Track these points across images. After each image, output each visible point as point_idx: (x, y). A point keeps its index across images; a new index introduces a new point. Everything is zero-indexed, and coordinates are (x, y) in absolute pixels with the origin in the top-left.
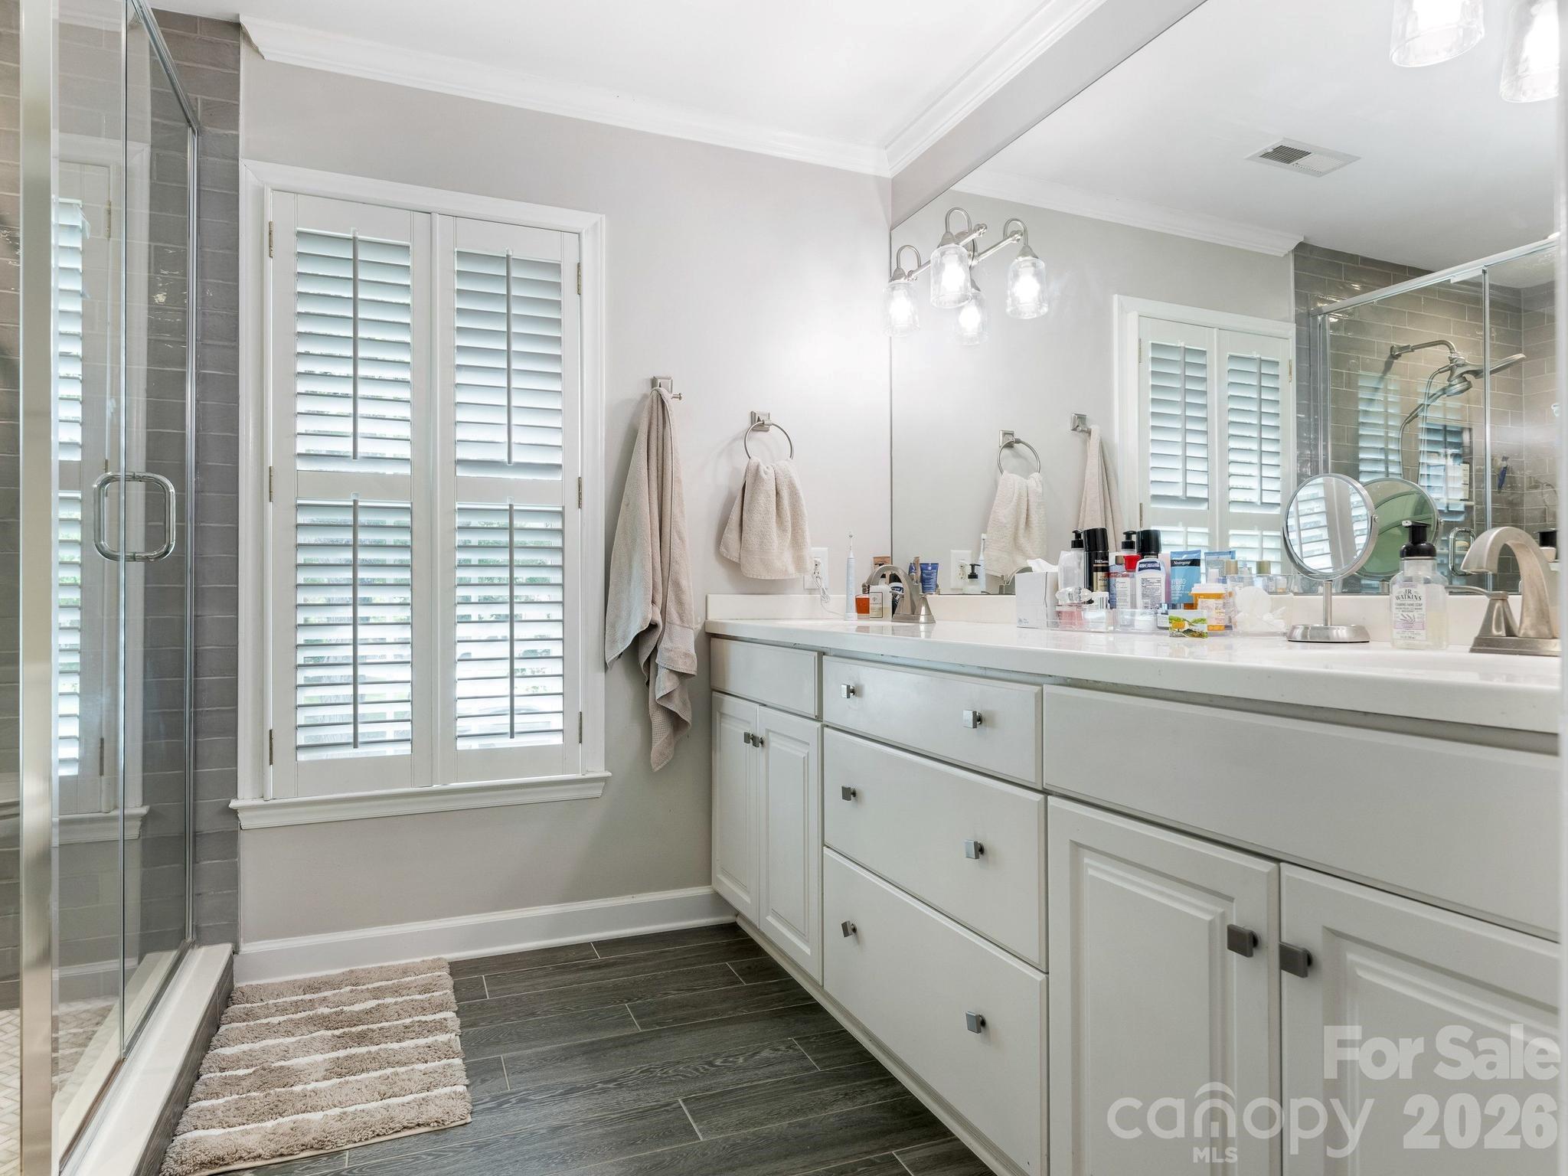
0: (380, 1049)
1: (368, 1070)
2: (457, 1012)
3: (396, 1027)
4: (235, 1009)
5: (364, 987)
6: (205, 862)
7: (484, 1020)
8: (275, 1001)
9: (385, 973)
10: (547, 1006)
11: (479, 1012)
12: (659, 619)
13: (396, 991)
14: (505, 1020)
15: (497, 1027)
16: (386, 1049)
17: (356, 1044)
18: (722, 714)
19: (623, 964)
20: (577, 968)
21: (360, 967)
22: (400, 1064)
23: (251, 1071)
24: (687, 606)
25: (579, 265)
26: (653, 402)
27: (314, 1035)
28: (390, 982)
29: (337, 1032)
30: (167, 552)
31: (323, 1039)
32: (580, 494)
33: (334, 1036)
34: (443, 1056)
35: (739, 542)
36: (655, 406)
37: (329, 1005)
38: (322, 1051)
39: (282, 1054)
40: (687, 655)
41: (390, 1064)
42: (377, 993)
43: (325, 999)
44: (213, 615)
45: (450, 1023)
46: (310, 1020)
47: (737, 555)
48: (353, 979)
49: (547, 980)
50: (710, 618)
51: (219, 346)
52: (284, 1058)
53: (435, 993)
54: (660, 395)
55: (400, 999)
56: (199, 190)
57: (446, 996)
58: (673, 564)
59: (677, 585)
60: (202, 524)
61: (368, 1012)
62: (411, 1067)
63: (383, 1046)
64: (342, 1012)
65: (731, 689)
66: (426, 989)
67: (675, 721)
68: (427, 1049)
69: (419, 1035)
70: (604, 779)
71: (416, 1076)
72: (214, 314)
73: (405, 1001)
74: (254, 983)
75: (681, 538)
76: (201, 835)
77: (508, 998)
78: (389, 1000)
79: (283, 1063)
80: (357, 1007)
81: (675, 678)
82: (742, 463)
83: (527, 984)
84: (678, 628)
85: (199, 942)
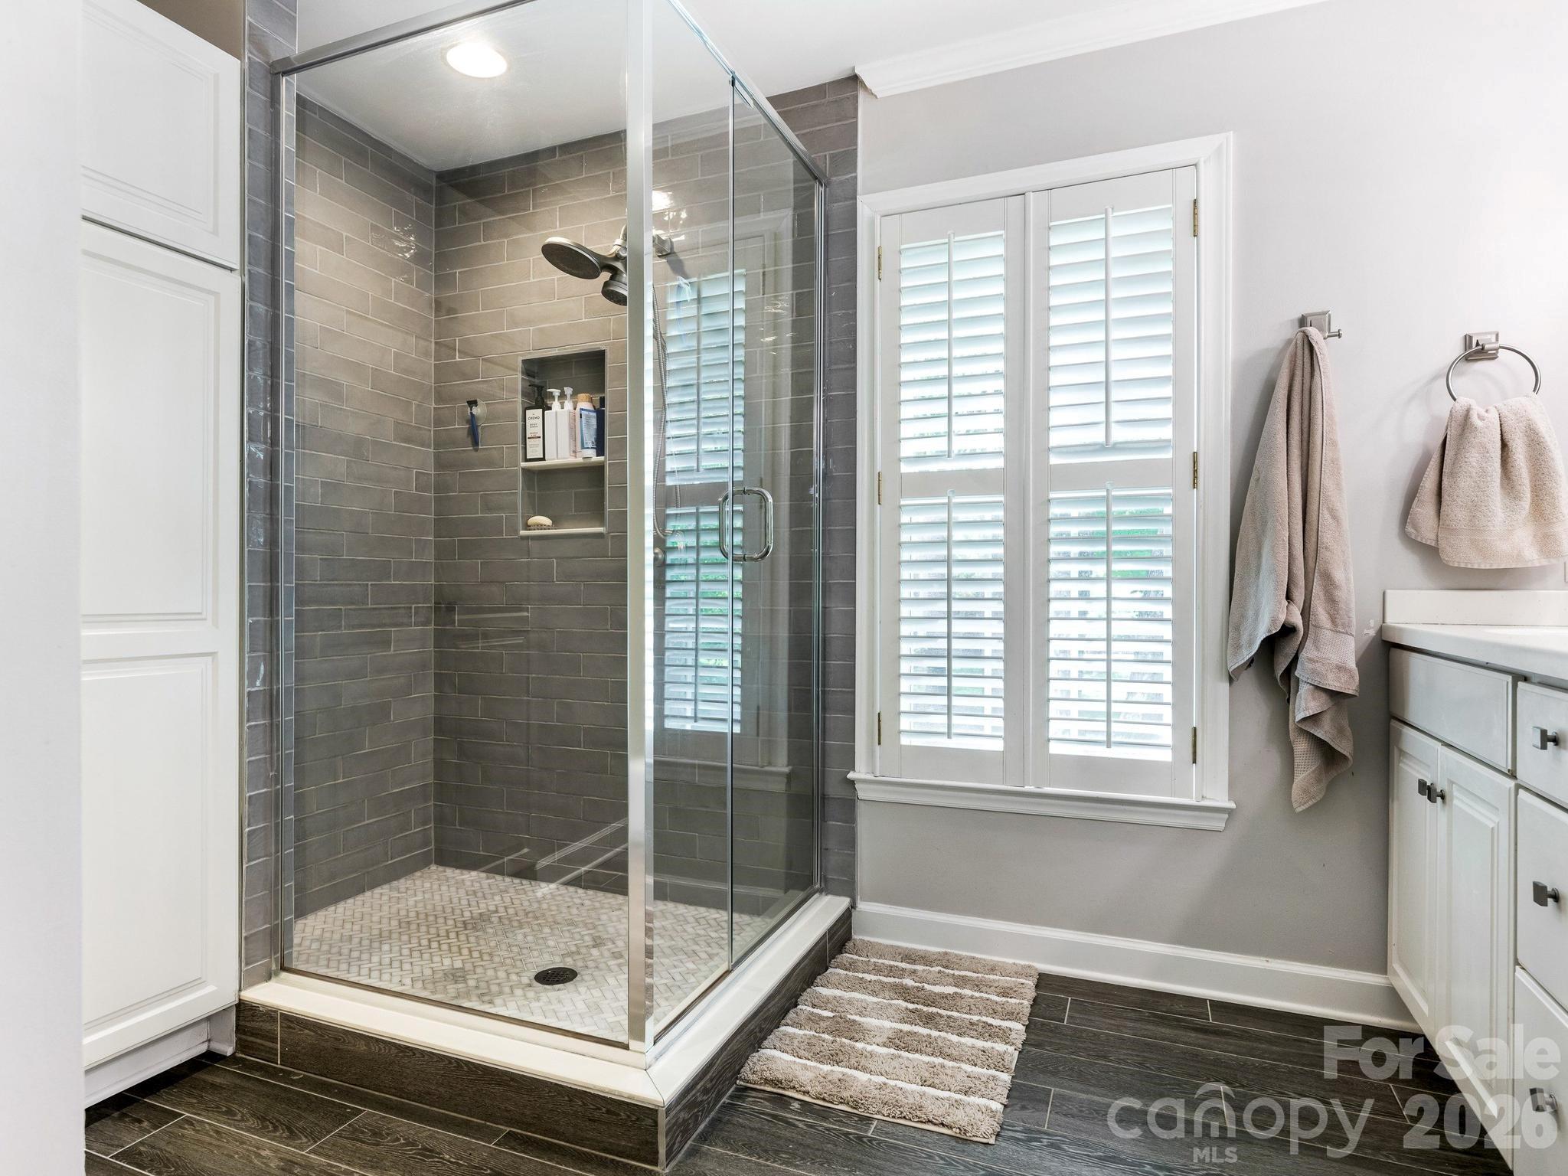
0: (940, 1036)
1: (921, 1052)
2: (1027, 1027)
3: (963, 1020)
4: (846, 957)
5: (951, 972)
6: (831, 823)
7: (1051, 1044)
8: (876, 960)
9: (975, 965)
10: (1124, 1054)
11: (1050, 1034)
12: (1297, 620)
13: (977, 985)
14: (1072, 1053)
15: (1062, 1057)
16: (944, 1038)
17: (921, 1024)
18: (1402, 753)
19: (1241, 1038)
20: (1177, 1024)
21: (956, 952)
22: (949, 1057)
23: (831, 1015)
24: (1342, 605)
25: (1195, 202)
26: (1296, 348)
27: (893, 1002)
28: (975, 975)
29: (911, 1006)
30: (767, 552)
31: (897, 1009)
32: (1195, 471)
33: (907, 1009)
34: (992, 1066)
35: (1436, 520)
36: (1300, 352)
37: (916, 978)
38: (892, 1020)
39: (861, 1009)
40: (1340, 668)
41: (942, 1054)
42: (961, 982)
43: (914, 972)
44: (837, 607)
45: (1014, 1035)
46: (894, 987)
47: (1433, 537)
48: (946, 961)
49: (1138, 1025)
50: (1389, 621)
51: (842, 369)
52: (860, 1014)
53: (1013, 999)
54: (1306, 337)
55: (977, 994)
56: (827, 236)
57: (1020, 1006)
58: (1321, 550)
59: (1328, 579)
60: (829, 528)
61: (944, 996)
62: (958, 1065)
63: (943, 1034)
64: (923, 989)
65: (1411, 718)
66: (1005, 992)
67: (1328, 755)
68: (980, 1053)
69: (980, 1036)
70: (1230, 812)
71: (960, 1076)
72: (839, 342)
73: (981, 998)
74: (866, 938)
75: (1335, 518)
76: (828, 798)
77: (1085, 1030)
78: (967, 992)
79: (857, 1018)
80: (938, 989)
81: (1324, 697)
82: (1443, 407)
83: (1113, 1022)
84: (1328, 633)
85: (825, 890)
